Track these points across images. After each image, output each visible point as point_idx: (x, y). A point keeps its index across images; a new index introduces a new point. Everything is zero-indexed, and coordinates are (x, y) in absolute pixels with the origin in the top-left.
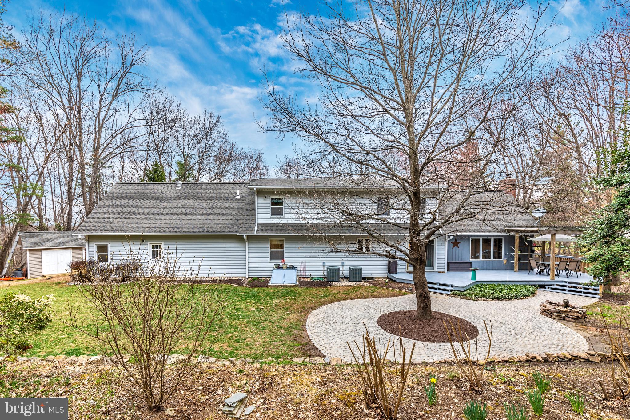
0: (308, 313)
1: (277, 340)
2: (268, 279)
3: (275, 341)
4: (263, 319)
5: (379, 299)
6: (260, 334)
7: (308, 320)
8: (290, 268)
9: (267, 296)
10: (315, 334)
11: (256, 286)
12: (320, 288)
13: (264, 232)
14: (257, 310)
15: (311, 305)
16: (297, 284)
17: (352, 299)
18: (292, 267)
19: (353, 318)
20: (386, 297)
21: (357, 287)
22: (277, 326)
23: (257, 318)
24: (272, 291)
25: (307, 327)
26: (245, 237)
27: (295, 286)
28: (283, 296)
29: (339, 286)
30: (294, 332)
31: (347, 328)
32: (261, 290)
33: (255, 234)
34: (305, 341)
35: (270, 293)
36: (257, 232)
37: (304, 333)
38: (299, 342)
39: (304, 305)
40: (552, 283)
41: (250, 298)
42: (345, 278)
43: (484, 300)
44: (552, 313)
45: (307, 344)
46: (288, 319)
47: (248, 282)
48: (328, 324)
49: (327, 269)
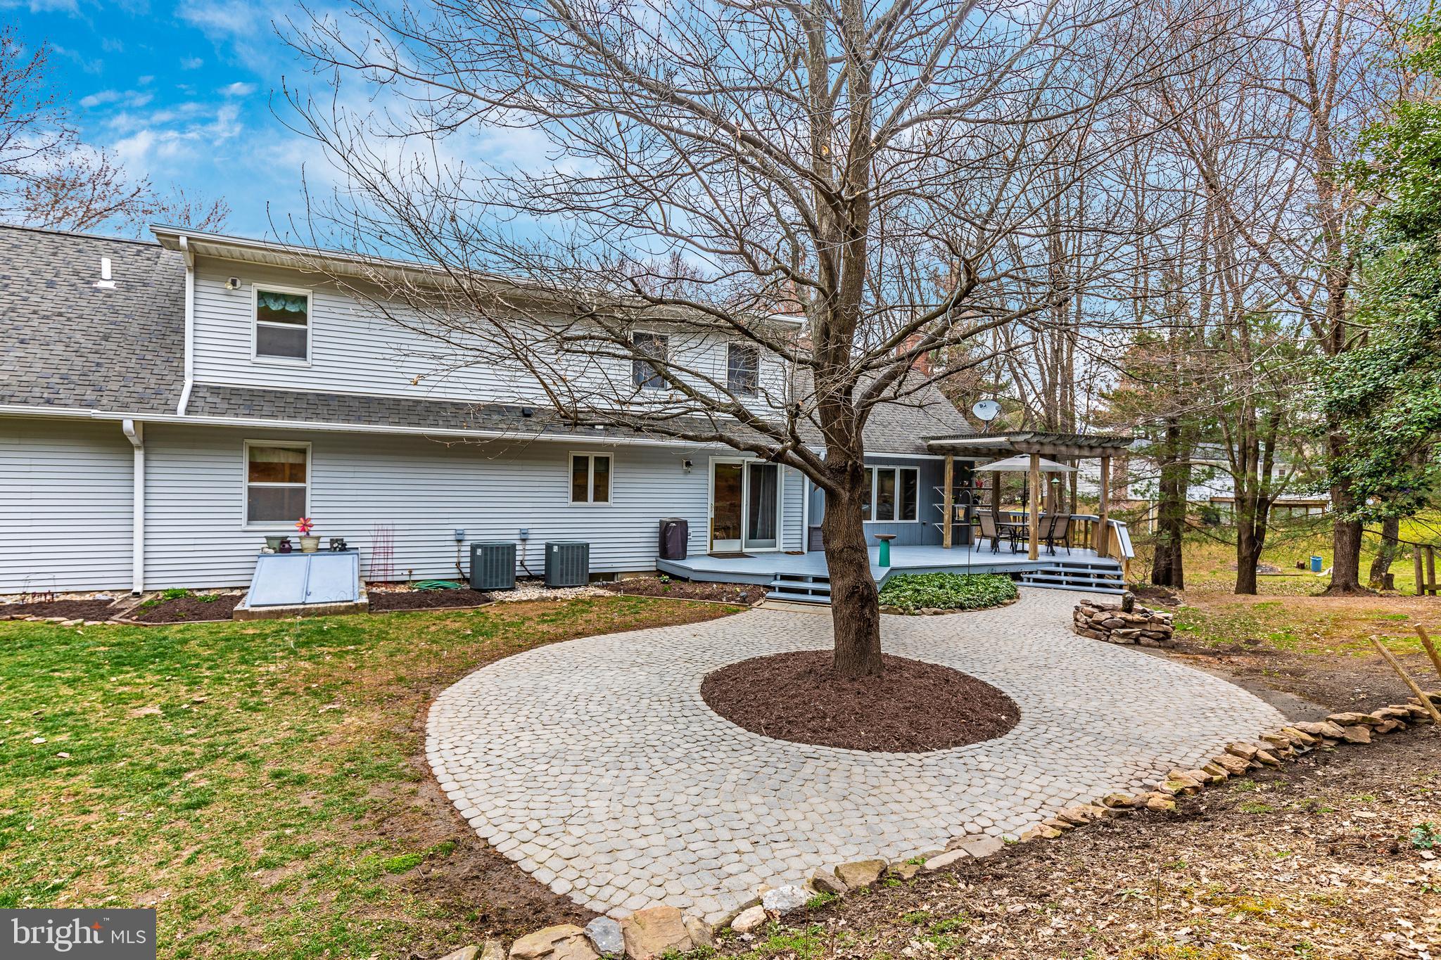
0: (427, 700)
1: (276, 855)
2: (237, 593)
3: (266, 864)
4: (199, 752)
5: (667, 629)
6: (173, 837)
7: (431, 728)
8: (332, 550)
9: (230, 649)
10: (482, 785)
11: (175, 618)
12: (454, 610)
13: (223, 414)
14: (170, 712)
15: (434, 668)
16: (365, 600)
17: (578, 635)
18: (340, 547)
19: (612, 699)
20: (685, 622)
21: (577, 601)
22: (277, 775)
23: (165, 750)
24: (251, 632)
25: (434, 760)
26: (128, 426)
27: (355, 609)
28: (307, 644)
29: (520, 602)
30: (374, 793)
31: (609, 742)
32: (202, 632)
33: (180, 416)
34: (441, 831)
35: (243, 637)
36: (188, 412)
37: (426, 789)
38: (408, 844)
39: (402, 671)
40: (1033, 568)
41: (140, 664)
42: (531, 578)
43: (936, 613)
44: (1109, 630)
45: (453, 846)
46: (336, 737)
47: (142, 607)
48: (526, 735)
49: (474, 548)
